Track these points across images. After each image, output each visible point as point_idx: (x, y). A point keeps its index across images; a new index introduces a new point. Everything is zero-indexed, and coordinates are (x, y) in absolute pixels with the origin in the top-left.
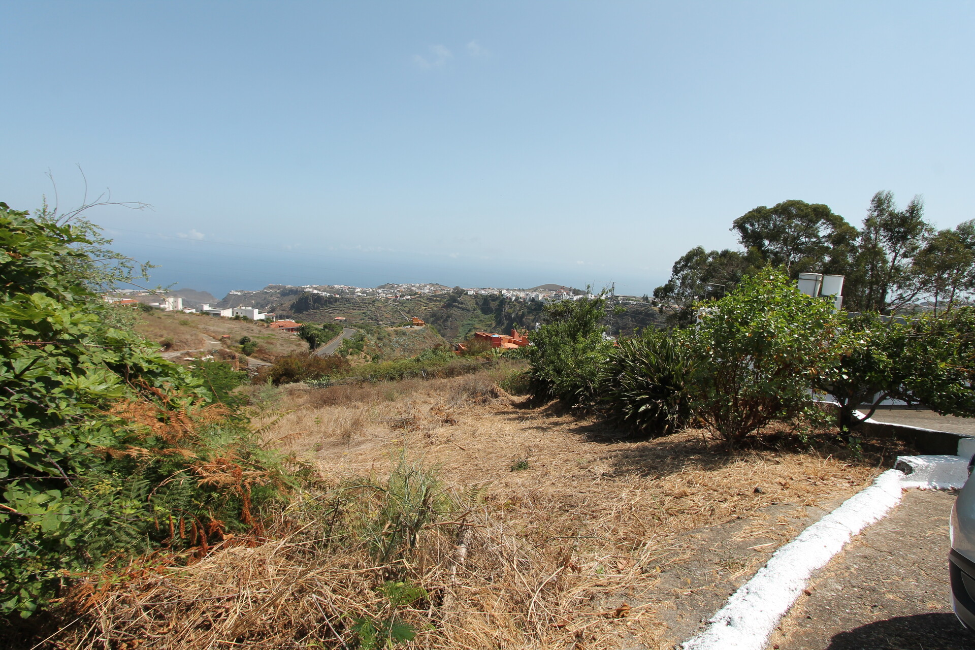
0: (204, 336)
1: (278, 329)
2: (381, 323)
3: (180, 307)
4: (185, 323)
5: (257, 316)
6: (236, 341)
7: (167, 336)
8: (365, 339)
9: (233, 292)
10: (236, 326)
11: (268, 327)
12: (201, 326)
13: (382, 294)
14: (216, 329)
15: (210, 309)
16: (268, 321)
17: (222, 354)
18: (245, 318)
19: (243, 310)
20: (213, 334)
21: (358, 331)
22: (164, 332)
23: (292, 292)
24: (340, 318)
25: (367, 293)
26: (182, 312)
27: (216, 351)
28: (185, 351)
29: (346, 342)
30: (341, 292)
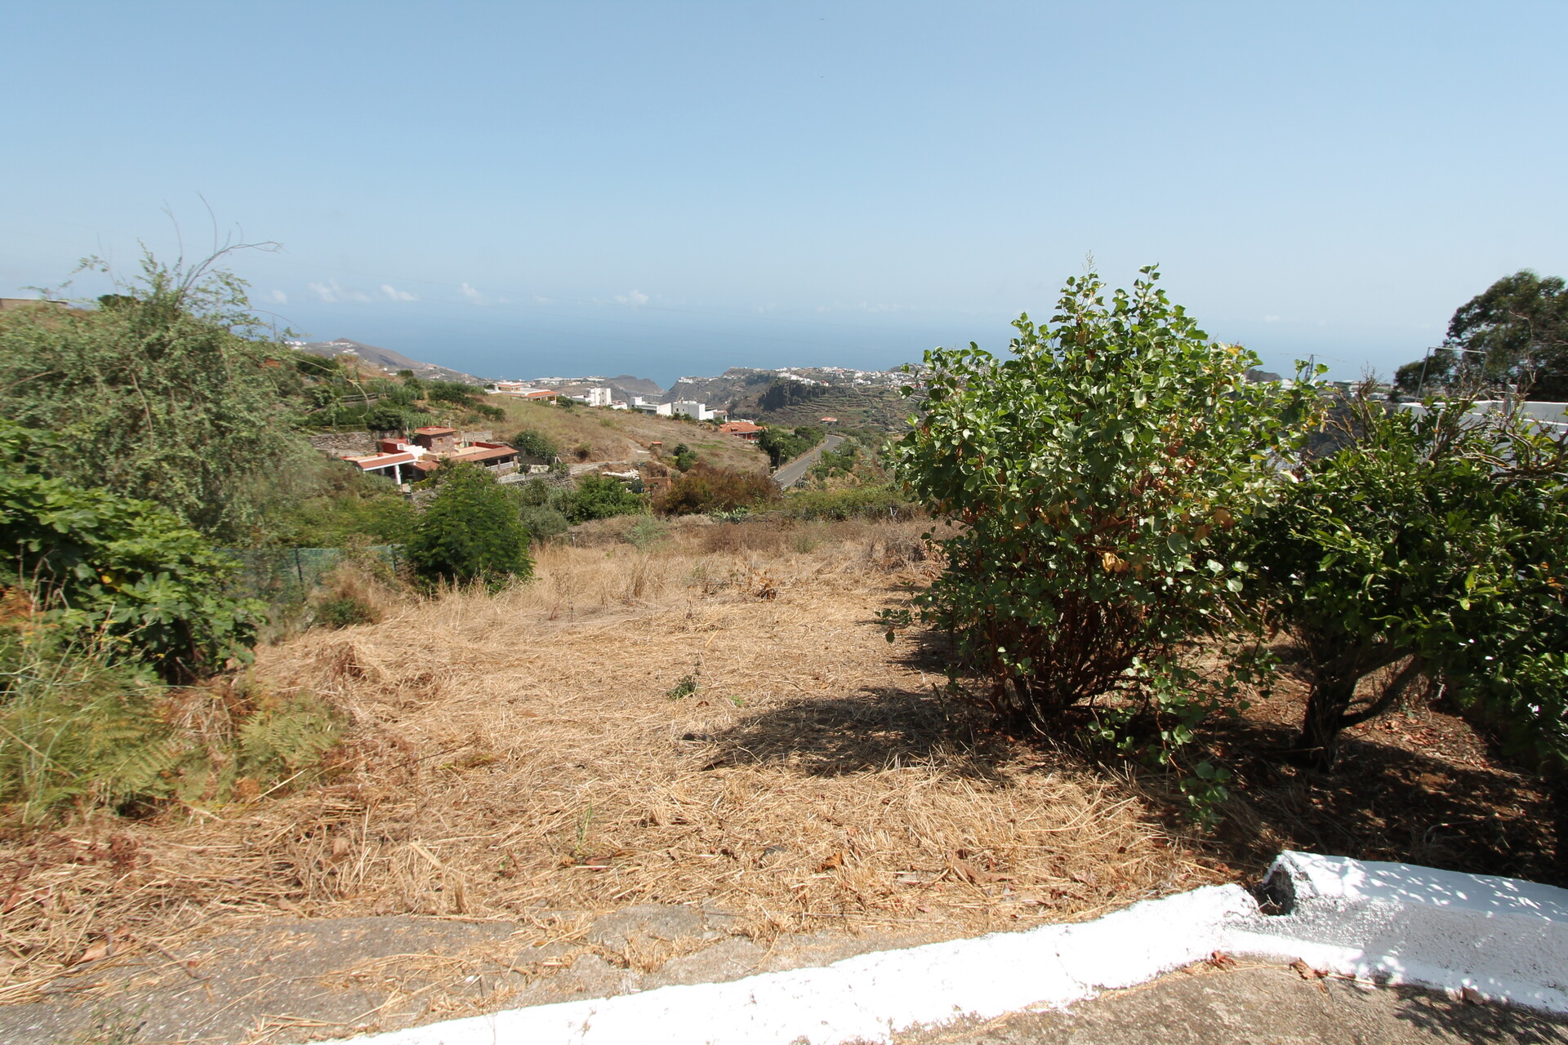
0: (630, 442)
1: (729, 435)
2: (891, 427)
3: (609, 401)
4: (606, 424)
5: (704, 415)
6: (669, 451)
7: (583, 441)
8: (858, 453)
9: (684, 380)
10: (673, 428)
11: (716, 430)
12: (627, 429)
13: (896, 382)
14: (646, 432)
15: (644, 403)
16: (717, 422)
17: (650, 469)
18: (687, 418)
19: (684, 405)
20: (641, 440)
21: (847, 440)
22: (580, 436)
23: (763, 378)
24: (829, 419)
25: (872, 380)
26: (609, 408)
27: (642, 464)
28: (604, 463)
29: (825, 456)
30: (832, 378)
